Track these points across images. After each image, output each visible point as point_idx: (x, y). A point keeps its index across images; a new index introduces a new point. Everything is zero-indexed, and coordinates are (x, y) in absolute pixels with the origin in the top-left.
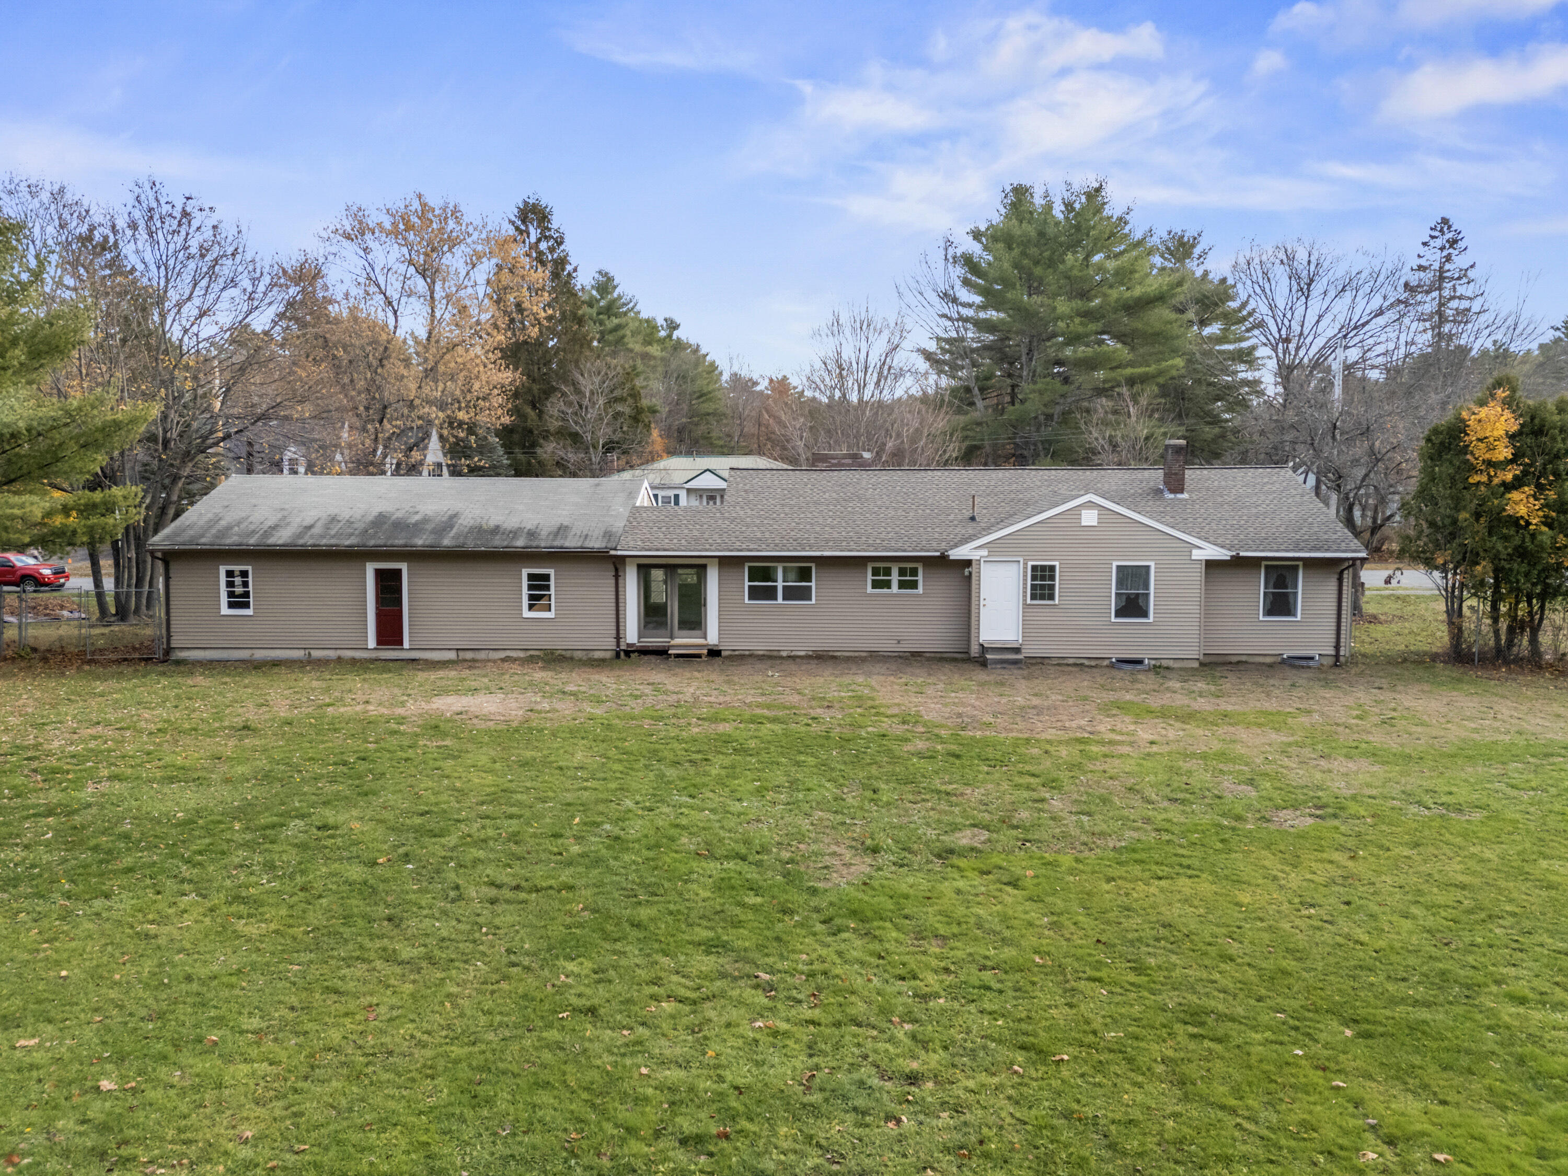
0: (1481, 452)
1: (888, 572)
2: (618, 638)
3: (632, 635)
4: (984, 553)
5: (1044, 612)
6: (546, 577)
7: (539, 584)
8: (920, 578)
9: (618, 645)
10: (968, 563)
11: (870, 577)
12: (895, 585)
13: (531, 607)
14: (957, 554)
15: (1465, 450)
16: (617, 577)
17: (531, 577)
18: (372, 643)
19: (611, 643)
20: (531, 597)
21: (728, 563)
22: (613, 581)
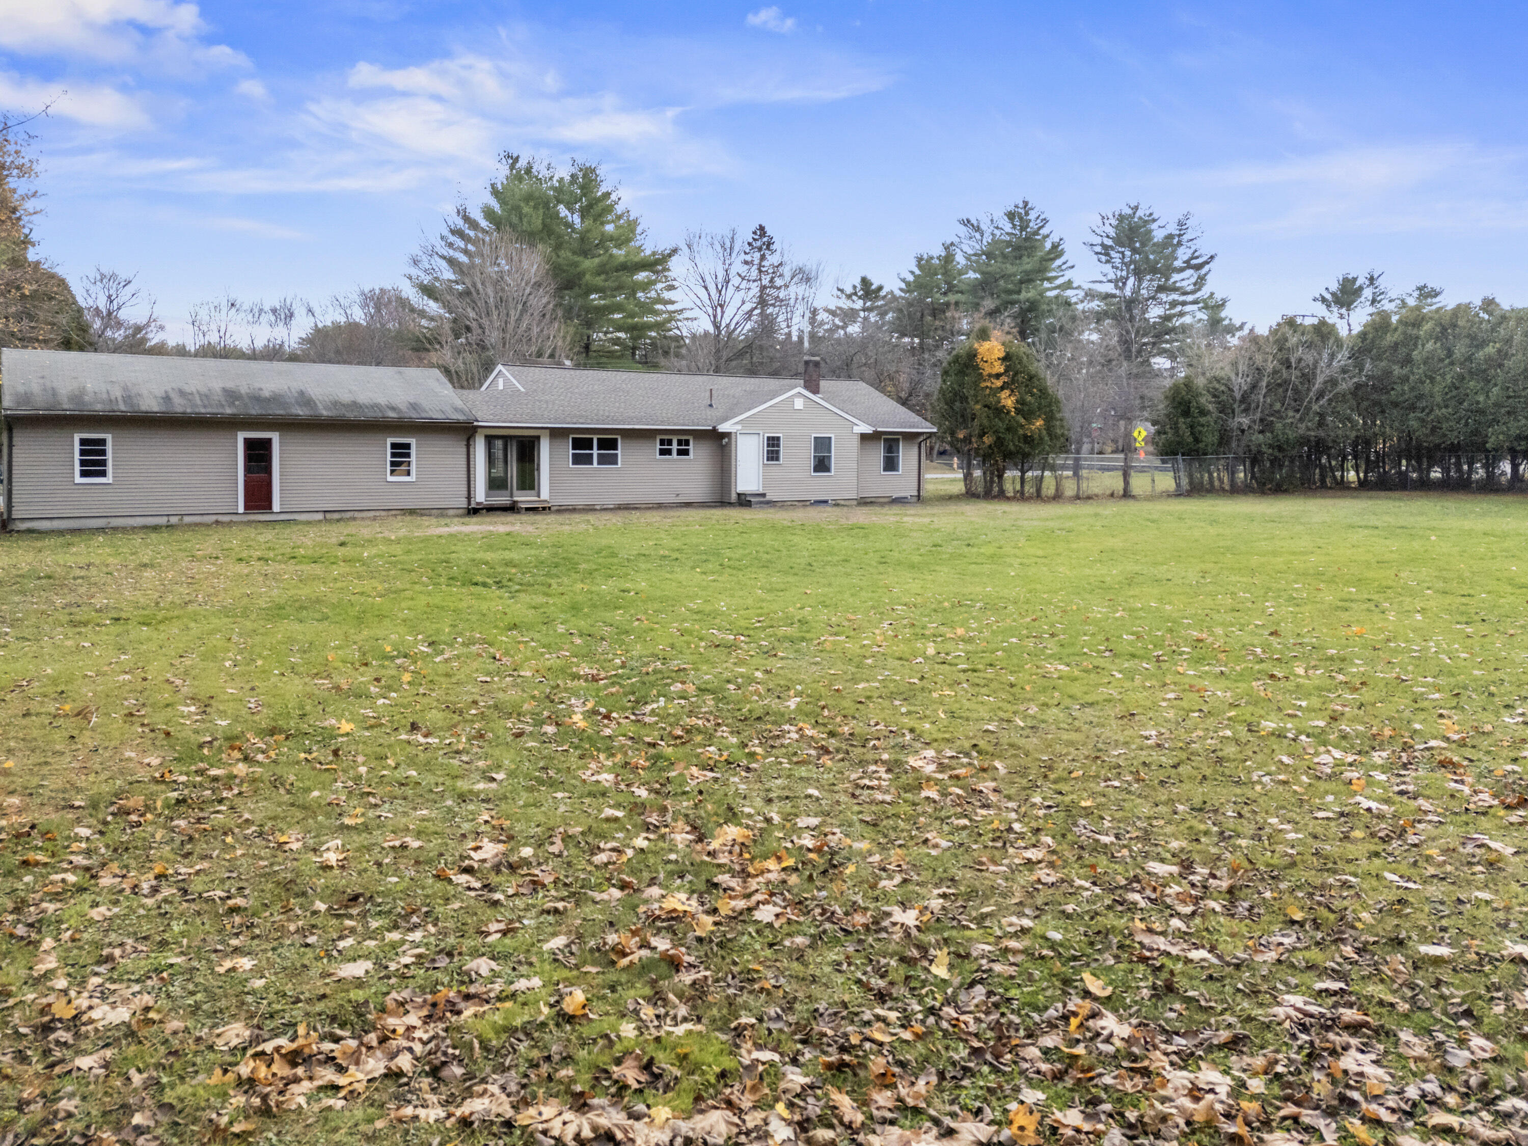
0: (987, 370)
1: (670, 442)
2: (469, 498)
3: (480, 495)
4: (739, 427)
5: (775, 470)
6: (408, 446)
7: (401, 452)
8: (691, 447)
9: (469, 503)
10: (727, 435)
11: (658, 447)
12: (675, 452)
13: (392, 472)
14: (722, 428)
15: (977, 368)
16: (468, 446)
17: (394, 446)
18: (241, 509)
19: (463, 503)
20: (393, 464)
21: (557, 434)
22: (464, 450)
